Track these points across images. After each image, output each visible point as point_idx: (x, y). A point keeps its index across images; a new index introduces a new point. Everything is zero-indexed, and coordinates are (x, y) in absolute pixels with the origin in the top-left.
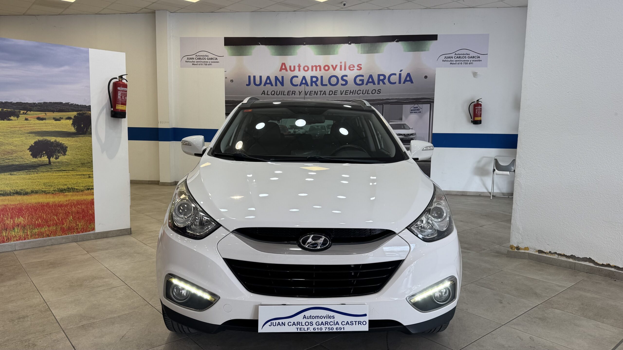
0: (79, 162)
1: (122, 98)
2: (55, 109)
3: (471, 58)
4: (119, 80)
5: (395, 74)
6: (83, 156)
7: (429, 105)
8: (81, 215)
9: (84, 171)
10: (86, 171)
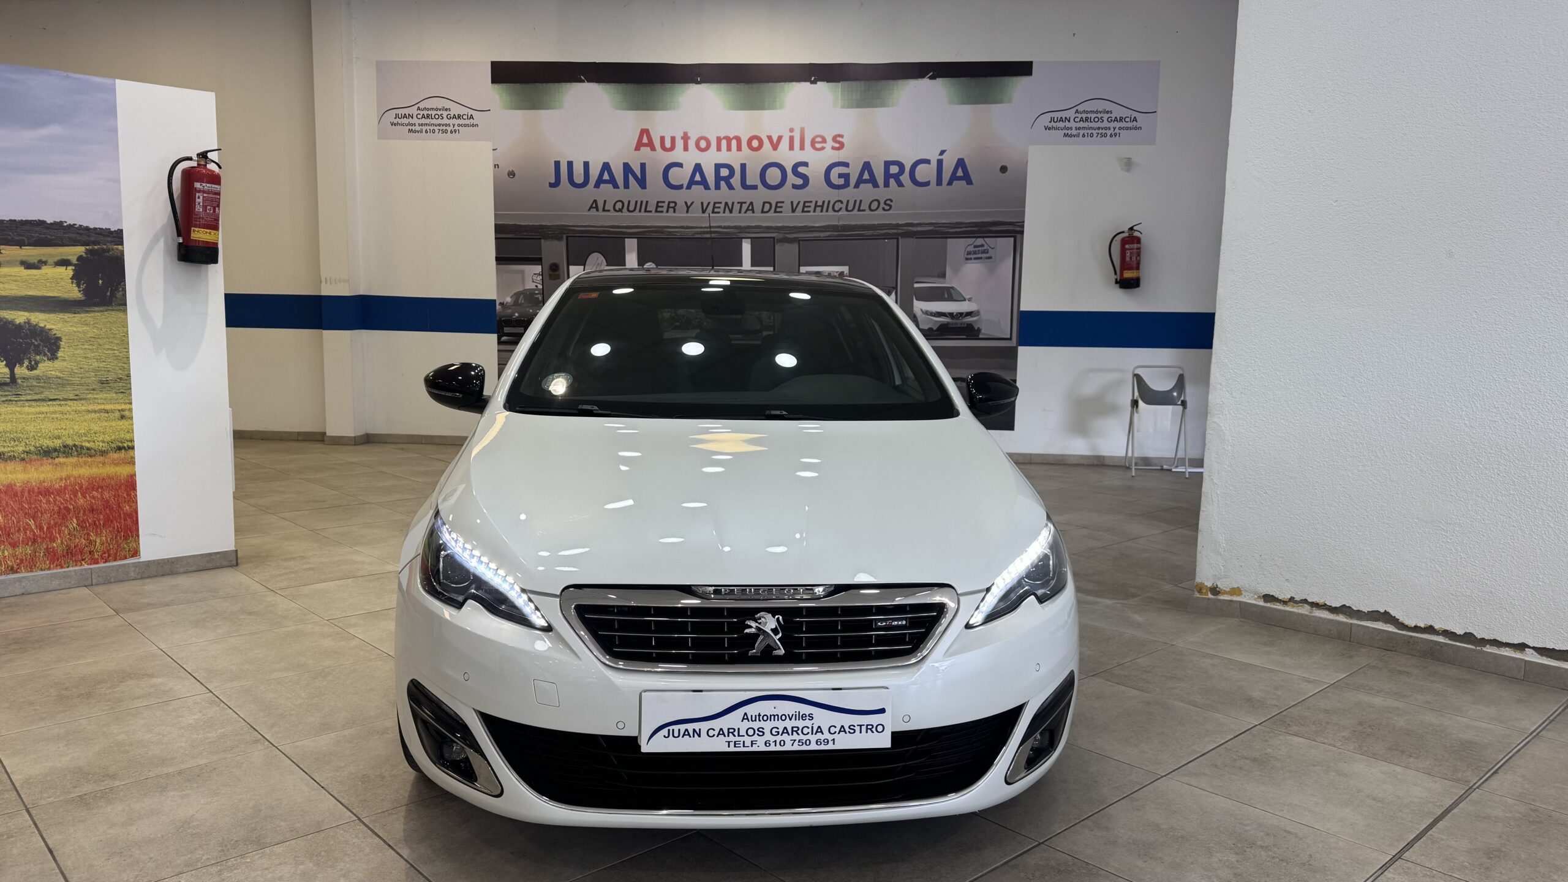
0: (94, 379)
1: (208, 211)
2: (26, 239)
3: (1115, 120)
4: (198, 164)
5: (928, 162)
6: (103, 361)
7: (1012, 239)
8: (102, 517)
9: (106, 400)
10: (113, 401)
